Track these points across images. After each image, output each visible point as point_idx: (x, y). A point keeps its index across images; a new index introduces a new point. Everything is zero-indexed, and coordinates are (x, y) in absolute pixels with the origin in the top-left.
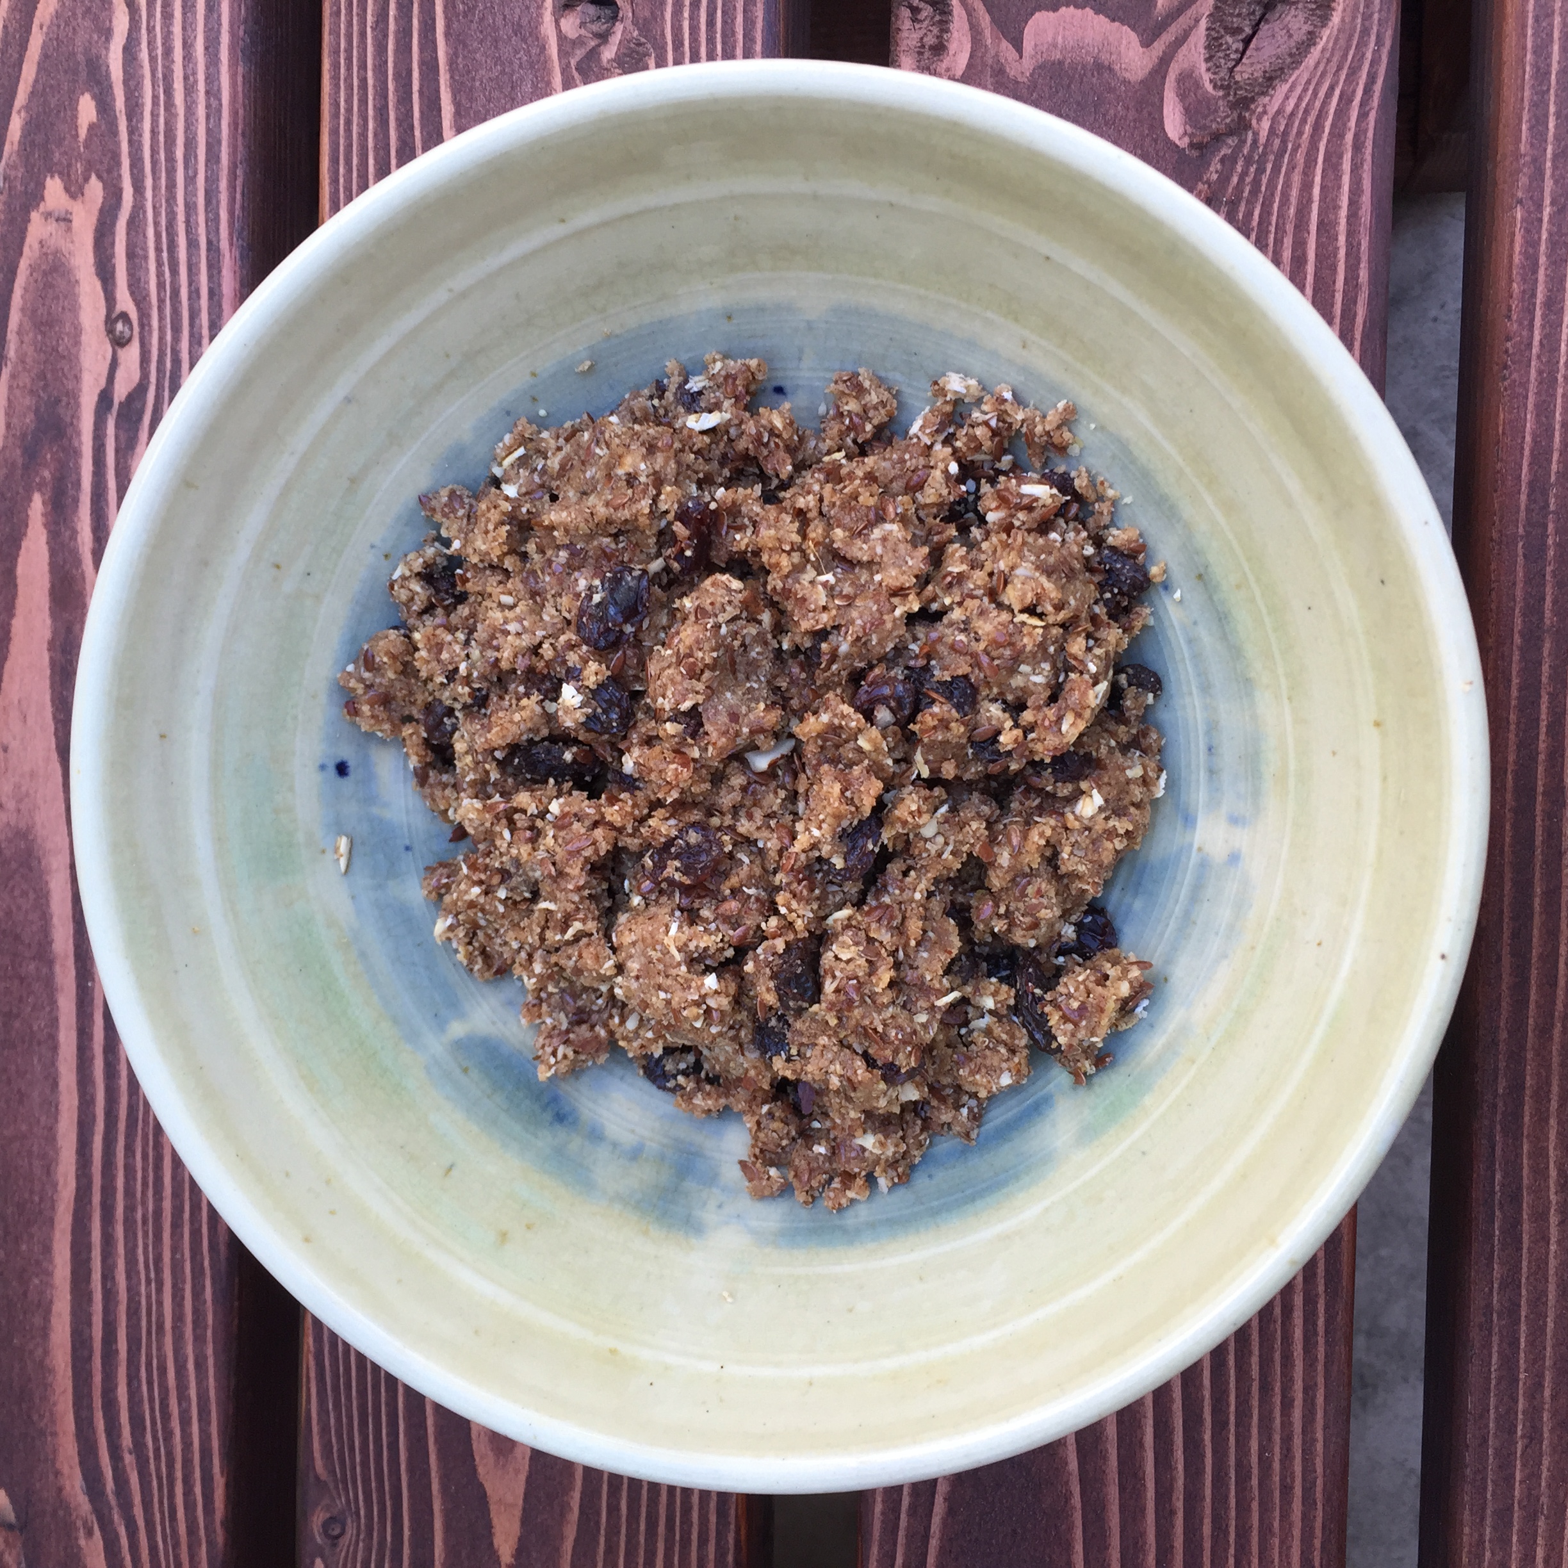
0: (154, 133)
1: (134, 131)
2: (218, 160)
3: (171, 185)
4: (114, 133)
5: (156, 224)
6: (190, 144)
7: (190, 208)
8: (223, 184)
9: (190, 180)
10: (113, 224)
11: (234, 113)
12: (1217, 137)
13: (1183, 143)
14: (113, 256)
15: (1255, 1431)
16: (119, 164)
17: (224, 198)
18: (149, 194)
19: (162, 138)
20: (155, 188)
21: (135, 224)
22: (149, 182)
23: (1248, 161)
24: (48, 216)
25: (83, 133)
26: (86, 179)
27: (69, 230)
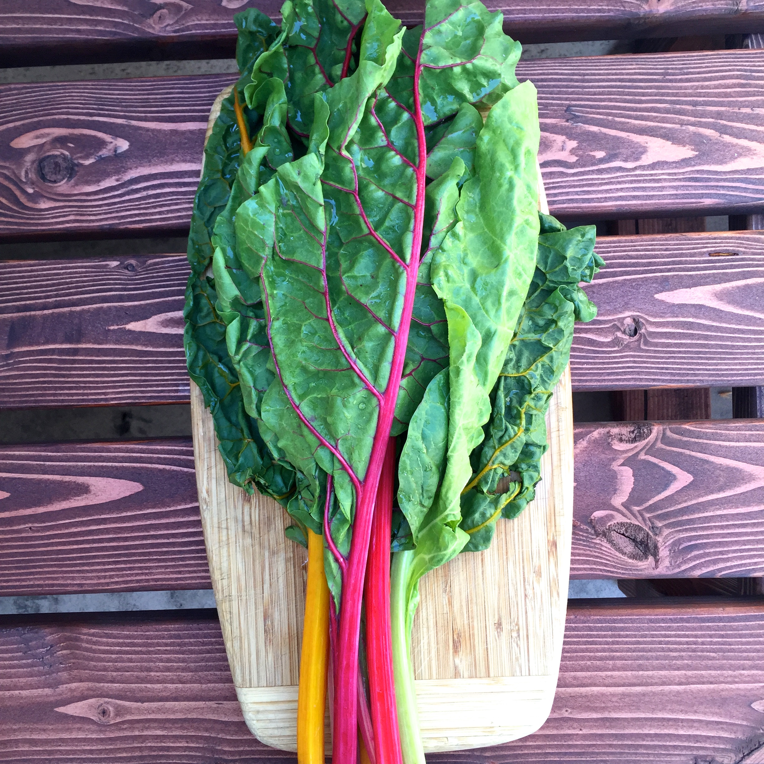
0: (592, 179)
1: (593, 172)
2: (583, 203)
3: (575, 186)
4: (593, 164)
5: (562, 182)
6: (588, 192)
7: (567, 193)
8: (575, 205)
9: (577, 193)
10: (561, 167)
11: (599, 207)
12: (594, 527)
13: (592, 517)
14: (551, 167)
16: (582, 167)
17: (571, 205)
18: (572, 179)
19: (590, 182)
20: (574, 181)
21: (562, 174)
22: (576, 178)
24: (564, 142)
25: (592, 153)
26: (576, 156)
27: (559, 150)
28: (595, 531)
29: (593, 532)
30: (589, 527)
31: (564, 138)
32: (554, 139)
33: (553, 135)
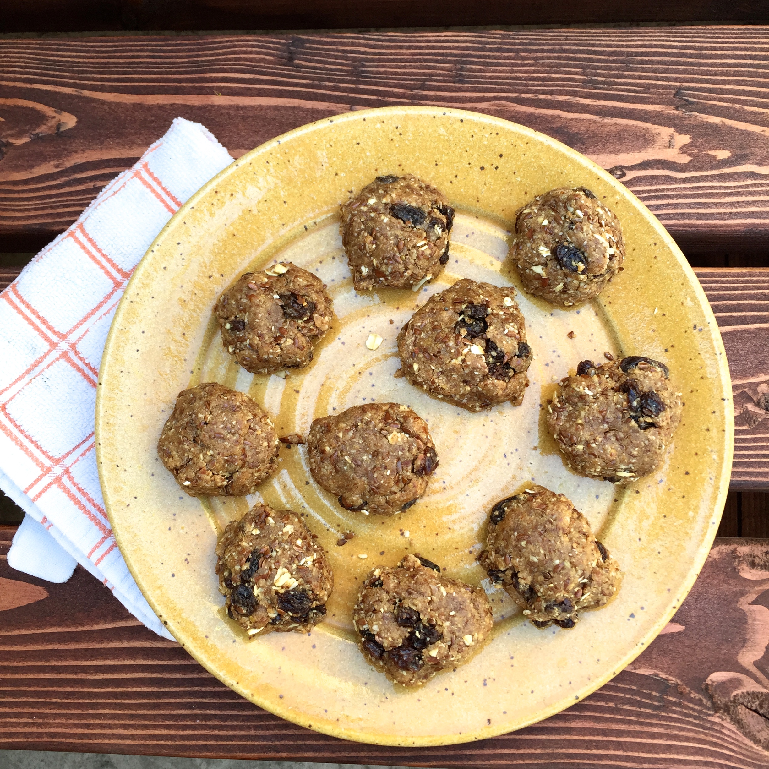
0: (712, 187)
1: (713, 177)
2: (698, 219)
3: (686, 196)
4: (712, 168)
5: (668, 189)
6: (706, 205)
7: (676, 206)
8: (687, 222)
9: (689, 206)
10: (668, 169)
11: (721, 226)
12: (711, 697)
13: (708, 681)
14: (653, 169)
15: (113, 712)
16: (696, 171)
17: (681, 222)
18: (682, 186)
19: (709, 191)
20: (685, 189)
21: (668, 180)
22: (688, 185)
23: (700, 712)
24: (672, 137)
25: (712, 153)
26: (689, 155)
27: (665, 147)
28: (713, 703)
29: (709, 704)
30: (703, 695)
31: (672, 130)
32: (657, 131)
33: (656, 126)
